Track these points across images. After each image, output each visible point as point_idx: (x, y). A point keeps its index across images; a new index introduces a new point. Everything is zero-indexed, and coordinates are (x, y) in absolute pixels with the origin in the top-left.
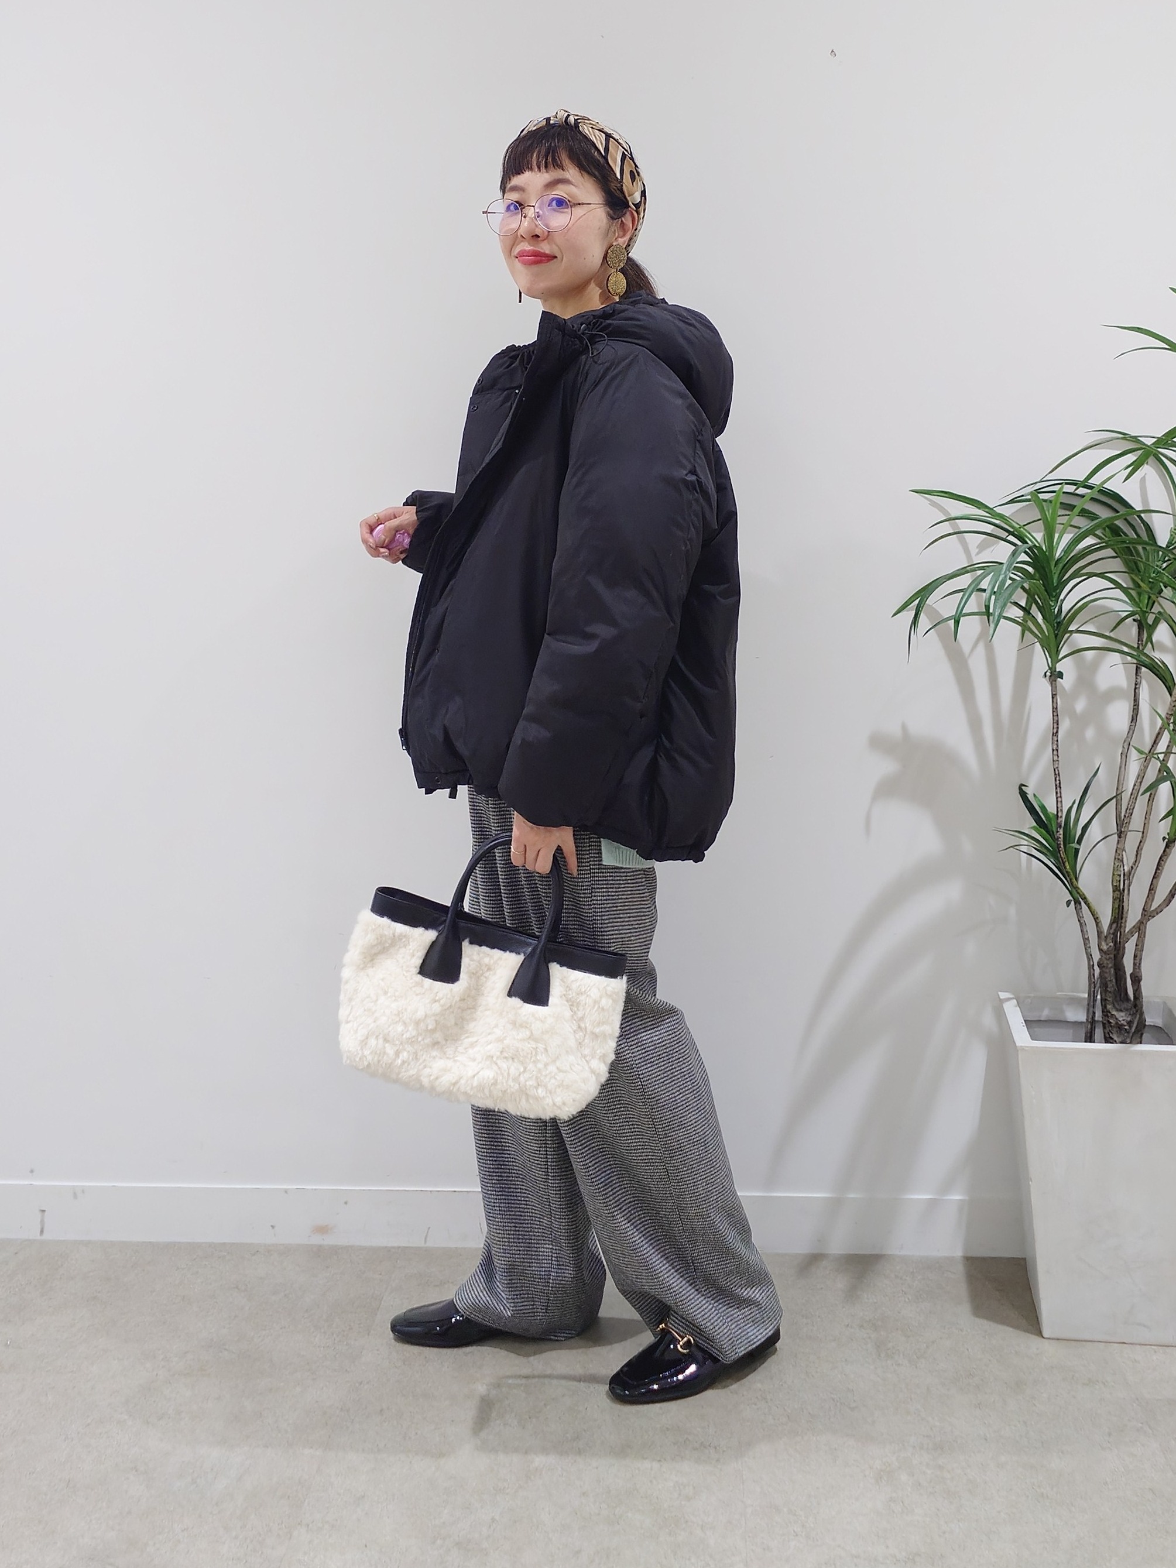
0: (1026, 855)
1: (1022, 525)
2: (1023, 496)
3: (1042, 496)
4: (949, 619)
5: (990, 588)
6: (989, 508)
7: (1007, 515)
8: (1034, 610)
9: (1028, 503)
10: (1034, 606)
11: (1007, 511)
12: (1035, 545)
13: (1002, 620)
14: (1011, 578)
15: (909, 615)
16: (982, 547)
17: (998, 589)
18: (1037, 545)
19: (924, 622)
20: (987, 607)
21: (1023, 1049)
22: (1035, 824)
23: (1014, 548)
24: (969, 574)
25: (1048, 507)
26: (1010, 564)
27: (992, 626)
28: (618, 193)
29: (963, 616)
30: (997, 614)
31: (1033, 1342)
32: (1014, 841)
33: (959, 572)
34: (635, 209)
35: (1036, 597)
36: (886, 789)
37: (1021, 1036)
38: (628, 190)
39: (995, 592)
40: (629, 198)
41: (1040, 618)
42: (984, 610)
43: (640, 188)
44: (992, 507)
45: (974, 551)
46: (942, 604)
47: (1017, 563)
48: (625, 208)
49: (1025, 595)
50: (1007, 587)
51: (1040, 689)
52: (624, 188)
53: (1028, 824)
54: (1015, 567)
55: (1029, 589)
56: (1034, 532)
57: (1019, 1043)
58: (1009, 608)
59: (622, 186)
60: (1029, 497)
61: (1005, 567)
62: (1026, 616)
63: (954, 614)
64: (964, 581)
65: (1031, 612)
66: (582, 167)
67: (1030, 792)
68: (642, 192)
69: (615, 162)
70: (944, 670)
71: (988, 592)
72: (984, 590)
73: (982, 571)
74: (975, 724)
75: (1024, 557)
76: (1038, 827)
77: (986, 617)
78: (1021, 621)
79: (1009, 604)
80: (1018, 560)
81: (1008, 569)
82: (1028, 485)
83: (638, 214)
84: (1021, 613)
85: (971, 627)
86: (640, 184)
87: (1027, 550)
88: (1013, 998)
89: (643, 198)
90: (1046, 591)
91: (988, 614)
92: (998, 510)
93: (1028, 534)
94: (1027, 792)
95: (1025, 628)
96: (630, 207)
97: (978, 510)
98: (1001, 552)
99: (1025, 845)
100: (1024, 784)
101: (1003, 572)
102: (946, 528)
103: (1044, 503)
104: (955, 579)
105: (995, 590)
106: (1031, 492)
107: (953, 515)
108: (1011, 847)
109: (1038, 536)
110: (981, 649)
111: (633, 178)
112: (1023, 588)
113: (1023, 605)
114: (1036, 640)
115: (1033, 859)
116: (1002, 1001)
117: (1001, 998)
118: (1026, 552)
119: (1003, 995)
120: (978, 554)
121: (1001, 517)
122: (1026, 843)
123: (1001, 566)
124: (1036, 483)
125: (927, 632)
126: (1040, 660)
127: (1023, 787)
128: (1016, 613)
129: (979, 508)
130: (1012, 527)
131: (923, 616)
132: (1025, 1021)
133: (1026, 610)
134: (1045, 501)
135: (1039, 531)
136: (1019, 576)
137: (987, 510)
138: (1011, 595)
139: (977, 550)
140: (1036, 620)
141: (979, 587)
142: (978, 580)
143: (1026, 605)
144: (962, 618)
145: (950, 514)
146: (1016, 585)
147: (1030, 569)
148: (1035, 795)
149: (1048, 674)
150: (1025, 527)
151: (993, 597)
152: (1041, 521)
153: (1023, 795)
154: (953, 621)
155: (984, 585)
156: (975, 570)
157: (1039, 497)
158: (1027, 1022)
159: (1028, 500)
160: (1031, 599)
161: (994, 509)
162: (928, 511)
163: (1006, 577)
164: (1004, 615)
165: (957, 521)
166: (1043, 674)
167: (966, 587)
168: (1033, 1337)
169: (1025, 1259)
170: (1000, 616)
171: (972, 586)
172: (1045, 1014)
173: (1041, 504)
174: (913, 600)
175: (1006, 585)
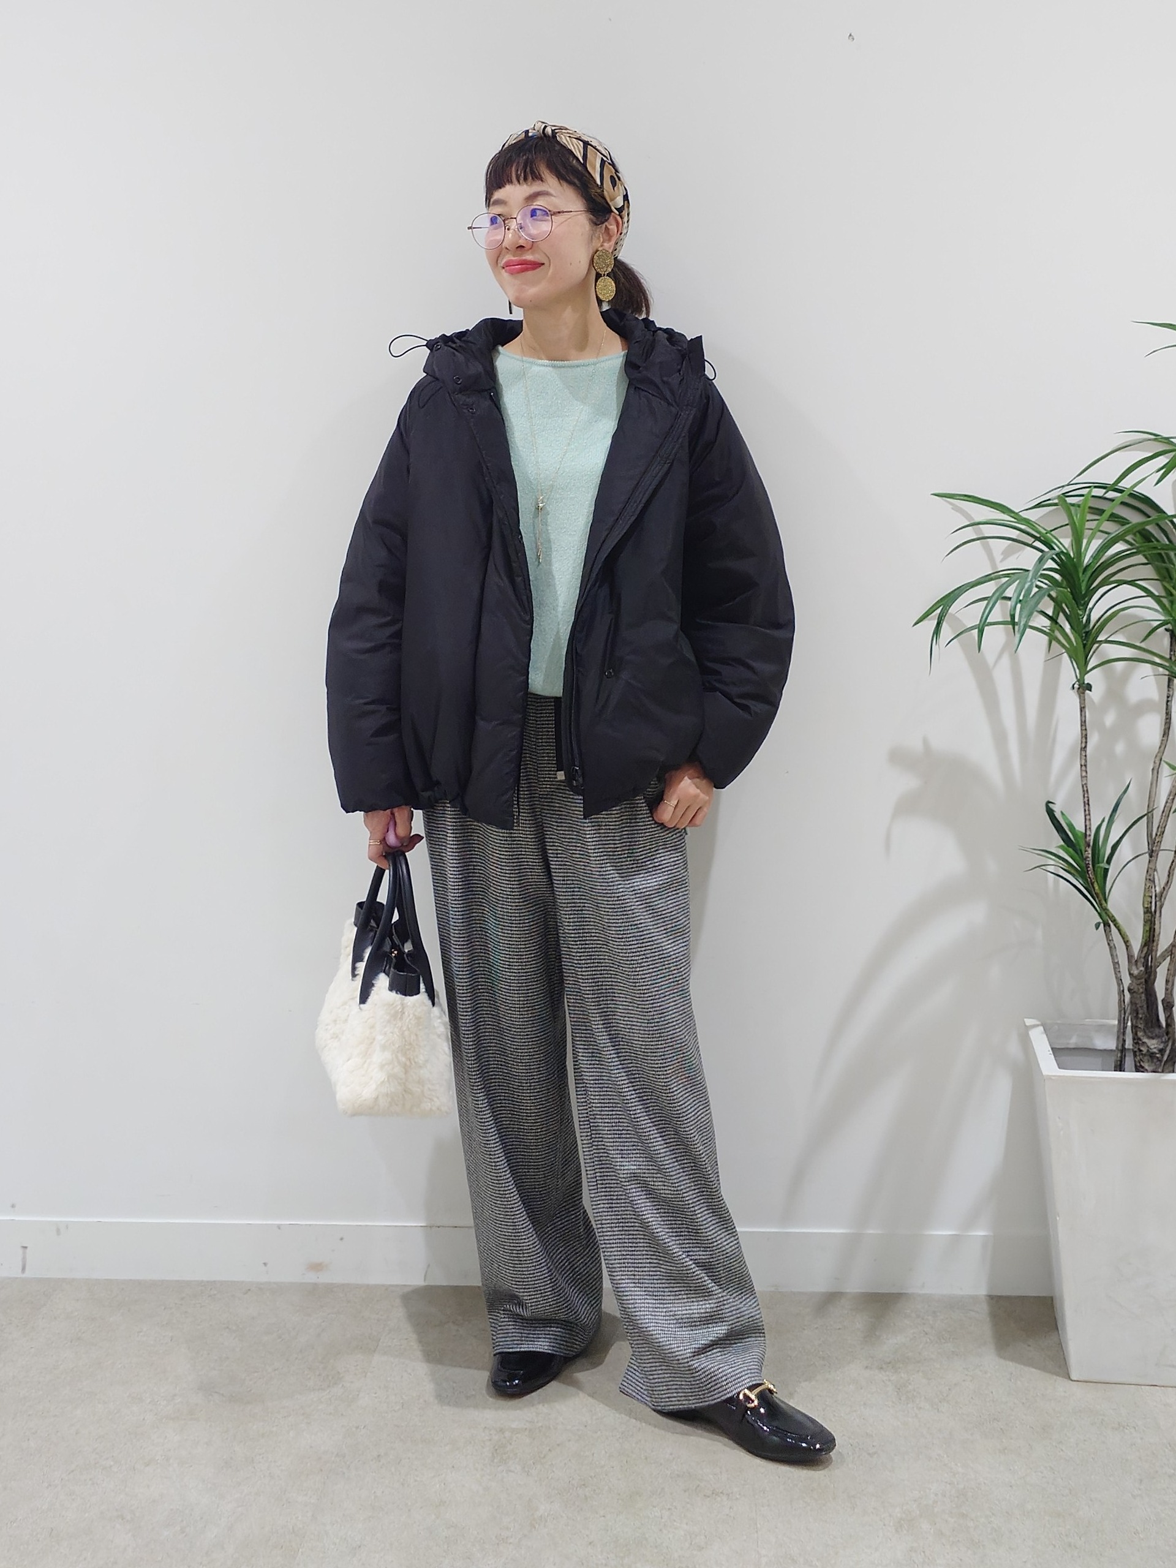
0: (1052, 875)
1: (1049, 529)
2: (1049, 500)
3: (1069, 500)
4: (972, 628)
5: (1016, 595)
6: (1013, 512)
7: (1033, 520)
8: (1062, 619)
9: (1055, 507)
10: (1061, 615)
11: (1034, 515)
12: (1062, 552)
13: (1028, 630)
14: (1037, 586)
15: (931, 624)
16: (1007, 554)
17: (1024, 596)
18: (1065, 551)
19: (946, 631)
20: (1013, 617)
21: (1050, 1078)
22: (1062, 843)
23: (1040, 554)
24: (993, 581)
25: (1076, 510)
26: (1036, 571)
27: (1018, 636)
28: (599, 199)
29: (987, 625)
30: (1022, 623)
31: (1060, 1387)
32: (1042, 861)
33: (983, 580)
34: (618, 213)
35: (1064, 605)
36: (907, 807)
37: (1048, 1064)
38: (610, 196)
39: (1020, 601)
40: (610, 204)
41: (1067, 628)
42: (1009, 620)
43: (622, 192)
44: (1017, 511)
45: (998, 557)
46: (965, 612)
47: (1044, 570)
48: (607, 213)
49: (1052, 604)
50: (1034, 595)
51: (1068, 701)
52: (605, 193)
53: (1055, 842)
54: (1041, 574)
55: (1057, 597)
56: (1062, 537)
57: (1045, 1072)
58: (1036, 616)
59: (603, 191)
60: (1056, 501)
61: (1031, 574)
62: (1054, 625)
63: (978, 623)
64: (988, 589)
65: (1058, 621)
66: (560, 177)
67: (1057, 809)
68: (624, 196)
69: (594, 168)
70: (968, 682)
71: (1014, 600)
72: (1010, 599)
73: (1007, 579)
74: (1000, 738)
75: (1051, 564)
76: (1066, 846)
77: (1011, 626)
78: (1048, 631)
79: (1035, 613)
80: (1045, 567)
81: (1034, 577)
82: (1055, 489)
83: (622, 218)
84: (1047, 622)
85: (995, 636)
86: (621, 189)
87: (1054, 556)
88: (1038, 1025)
89: (626, 202)
90: (1074, 599)
91: (1013, 623)
92: (1024, 515)
93: (1055, 541)
94: (1054, 809)
95: (1052, 638)
96: (612, 211)
97: (1002, 514)
98: (1028, 558)
99: (1053, 865)
100: (1051, 801)
101: (1029, 579)
102: (970, 533)
103: (1072, 508)
104: (979, 586)
105: (1021, 598)
106: (1059, 496)
107: (977, 520)
108: (1038, 867)
109: (1066, 542)
110: (1006, 660)
111: (614, 184)
112: (1050, 596)
113: (1051, 614)
114: (1064, 651)
115: (1061, 879)
116: (1028, 1028)
117: (1027, 1024)
118: (1053, 559)
119: (1029, 1022)
120: (1001, 561)
121: (1027, 521)
122: (1052, 862)
123: (1027, 573)
124: (1063, 486)
125: (950, 642)
126: (1068, 671)
127: (1050, 805)
128: (1043, 622)
129: (1004, 513)
130: (1039, 532)
131: (945, 626)
132: (1052, 1049)
133: (1053, 619)
134: (1073, 505)
135: (1065, 537)
136: (1046, 584)
137: (1012, 515)
138: (1038, 603)
139: (1002, 557)
140: (1064, 629)
141: (1004, 595)
142: (1003, 588)
143: (1053, 613)
144: (986, 628)
145: (972, 519)
146: (1043, 592)
147: (1057, 577)
148: (1062, 813)
149: (1076, 686)
150: (1052, 533)
151: (1019, 606)
152: (1068, 527)
153: (1050, 813)
154: (977, 630)
155: (1009, 593)
156: (999, 577)
157: (1066, 501)
158: (1055, 1051)
159: (1055, 504)
160: (1058, 608)
161: (1020, 513)
162: (951, 516)
163: (1032, 584)
164: (1030, 624)
165: (981, 526)
166: (1071, 685)
167: (990, 595)
168: (1060, 1379)
169: (1052, 1298)
170: (1026, 626)
171: (997, 594)
172: (1073, 1042)
173: (1068, 507)
174: (934, 608)
175: (1033, 593)
